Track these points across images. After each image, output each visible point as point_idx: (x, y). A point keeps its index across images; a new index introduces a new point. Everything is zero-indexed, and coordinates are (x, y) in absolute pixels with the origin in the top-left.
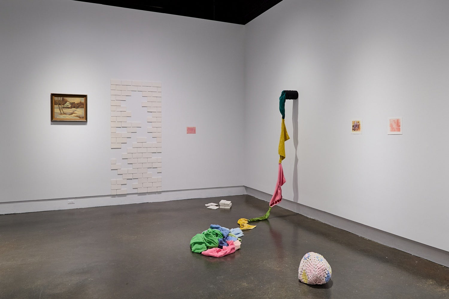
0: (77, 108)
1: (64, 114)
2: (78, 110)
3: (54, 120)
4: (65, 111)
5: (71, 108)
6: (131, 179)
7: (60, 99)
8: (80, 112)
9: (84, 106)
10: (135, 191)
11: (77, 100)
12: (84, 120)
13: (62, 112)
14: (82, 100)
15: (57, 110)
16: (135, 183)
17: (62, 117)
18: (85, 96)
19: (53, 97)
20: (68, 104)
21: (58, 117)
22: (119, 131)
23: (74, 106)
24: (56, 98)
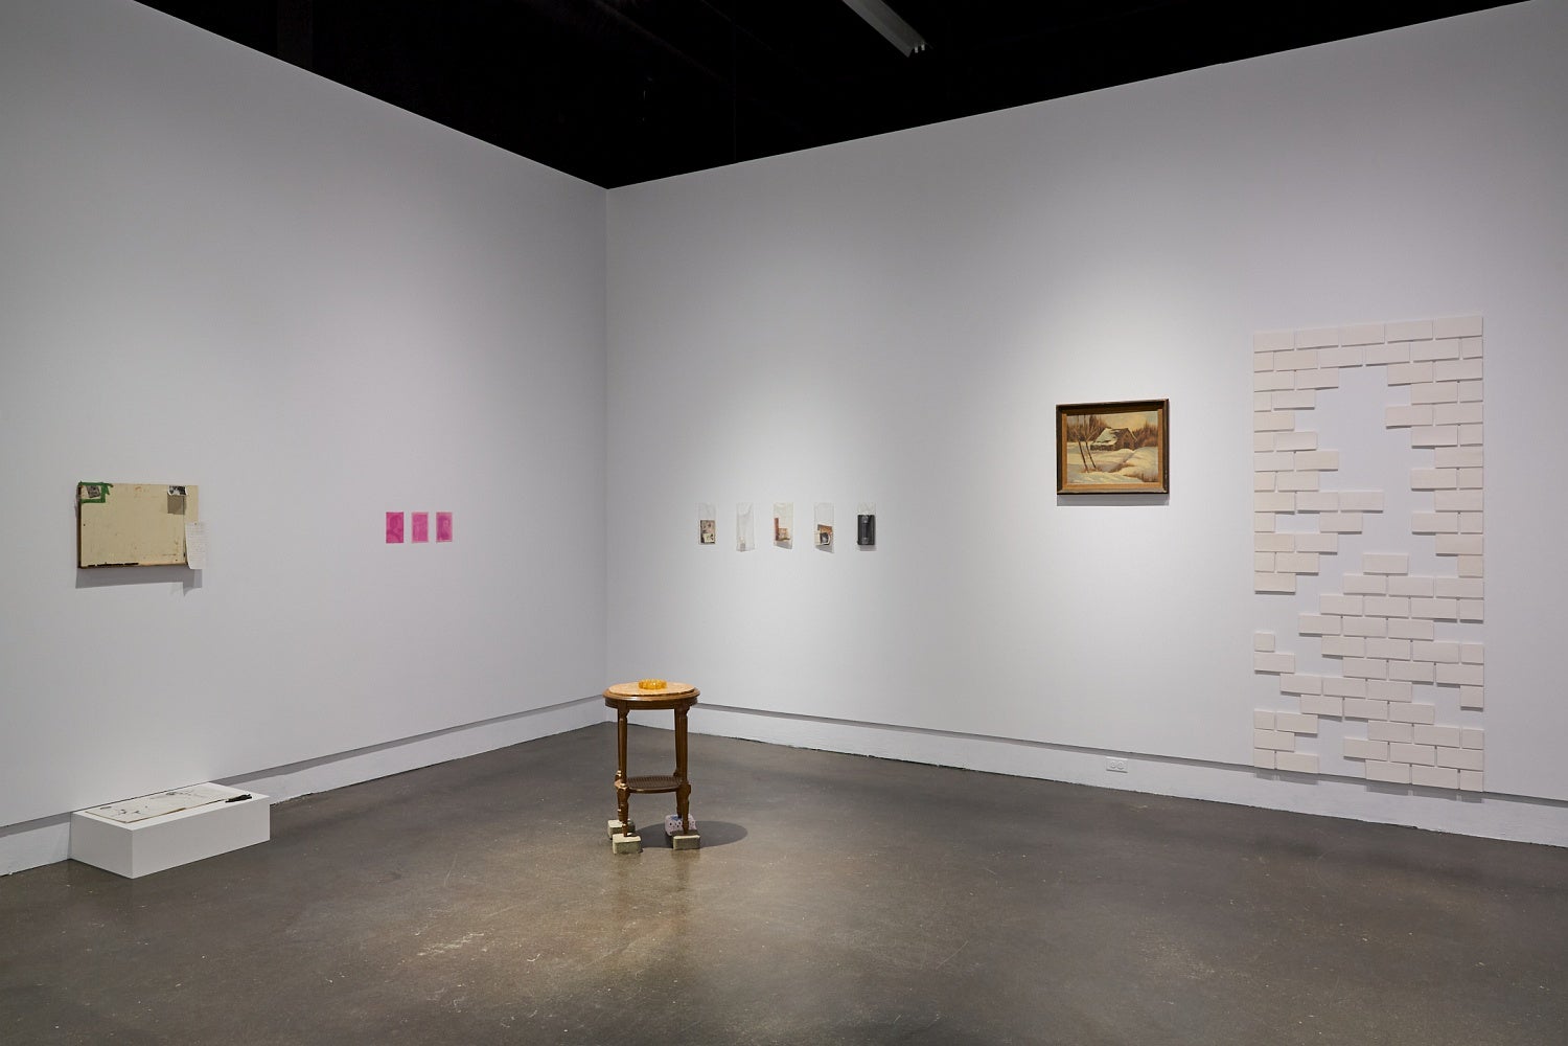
0: (1137, 446)
1: (1097, 468)
2: (1139, 453)
3: (1067, 492)
4: (1100, 458)
5: (1117, 447)
6: (1337, 718)
7: (1084, 420)
8: (1145, 460)
9: (1159, 438)
10: (1356, 770)
11: (1135, 421)
12: (1156, 488)
13: (1089, 463)
14: (1152, 418)
15: (1073, 459)
16: (1355, 737)
17: (1090, 480)
18: (1160, 406)
19: (1064, 416)
20: (1106, 436)
21: (1077, 481)
22: (1285, 527)
23: (1126, 440)
24: (1071, 420)
